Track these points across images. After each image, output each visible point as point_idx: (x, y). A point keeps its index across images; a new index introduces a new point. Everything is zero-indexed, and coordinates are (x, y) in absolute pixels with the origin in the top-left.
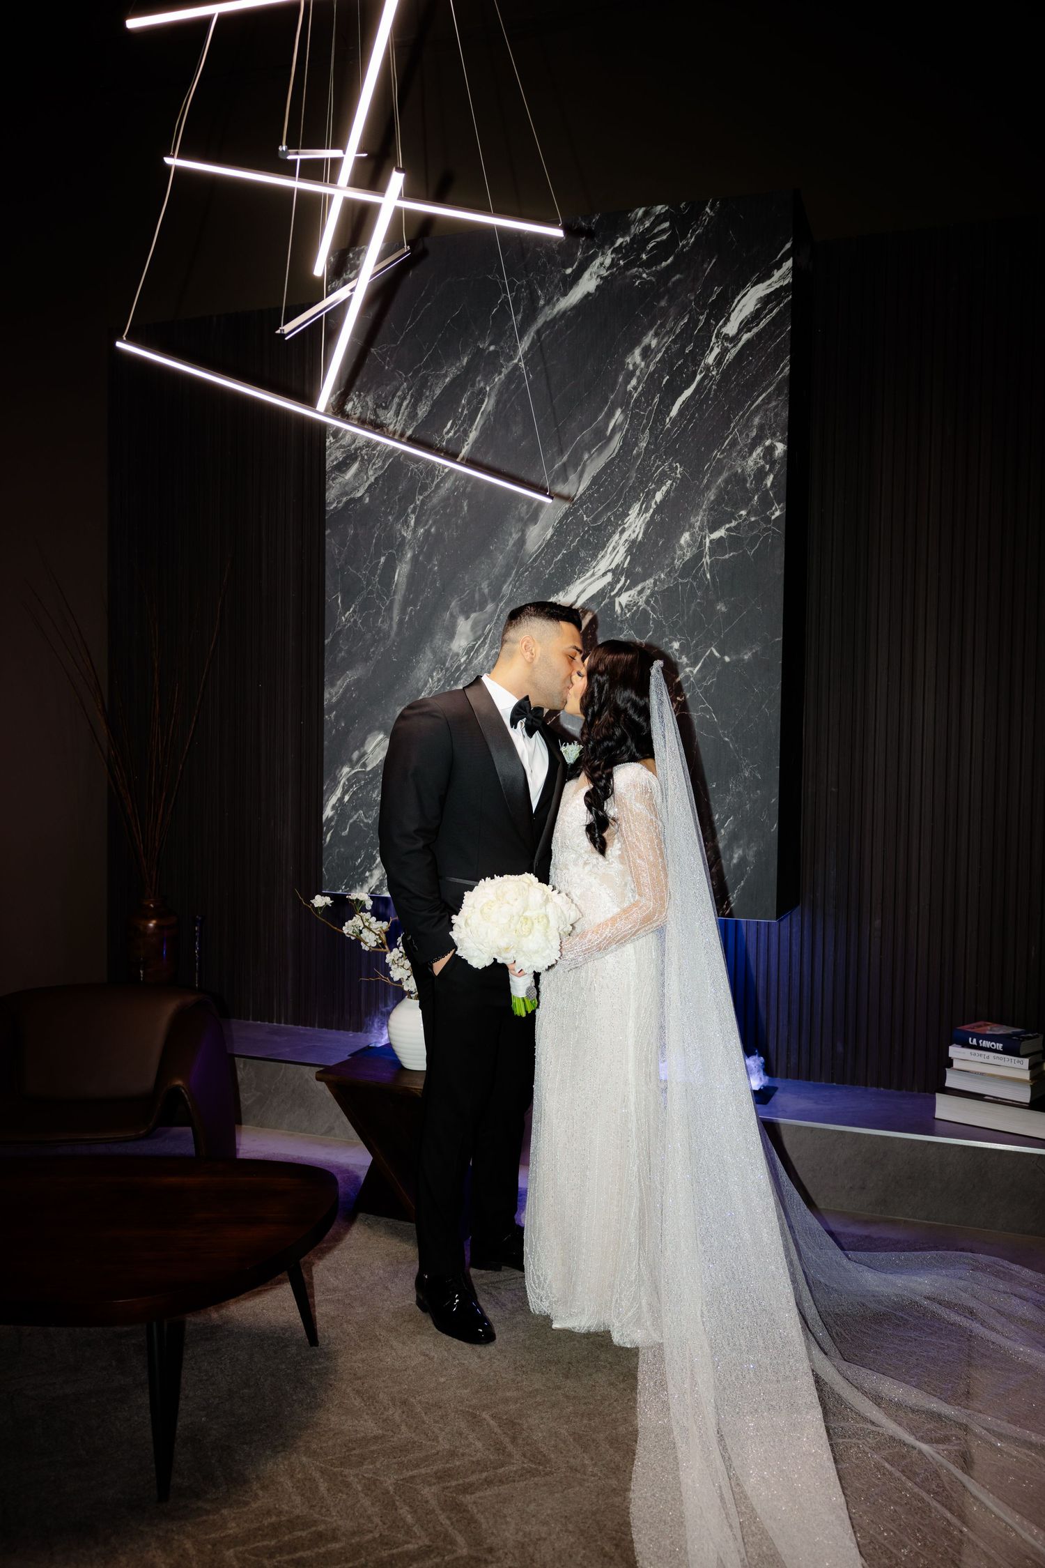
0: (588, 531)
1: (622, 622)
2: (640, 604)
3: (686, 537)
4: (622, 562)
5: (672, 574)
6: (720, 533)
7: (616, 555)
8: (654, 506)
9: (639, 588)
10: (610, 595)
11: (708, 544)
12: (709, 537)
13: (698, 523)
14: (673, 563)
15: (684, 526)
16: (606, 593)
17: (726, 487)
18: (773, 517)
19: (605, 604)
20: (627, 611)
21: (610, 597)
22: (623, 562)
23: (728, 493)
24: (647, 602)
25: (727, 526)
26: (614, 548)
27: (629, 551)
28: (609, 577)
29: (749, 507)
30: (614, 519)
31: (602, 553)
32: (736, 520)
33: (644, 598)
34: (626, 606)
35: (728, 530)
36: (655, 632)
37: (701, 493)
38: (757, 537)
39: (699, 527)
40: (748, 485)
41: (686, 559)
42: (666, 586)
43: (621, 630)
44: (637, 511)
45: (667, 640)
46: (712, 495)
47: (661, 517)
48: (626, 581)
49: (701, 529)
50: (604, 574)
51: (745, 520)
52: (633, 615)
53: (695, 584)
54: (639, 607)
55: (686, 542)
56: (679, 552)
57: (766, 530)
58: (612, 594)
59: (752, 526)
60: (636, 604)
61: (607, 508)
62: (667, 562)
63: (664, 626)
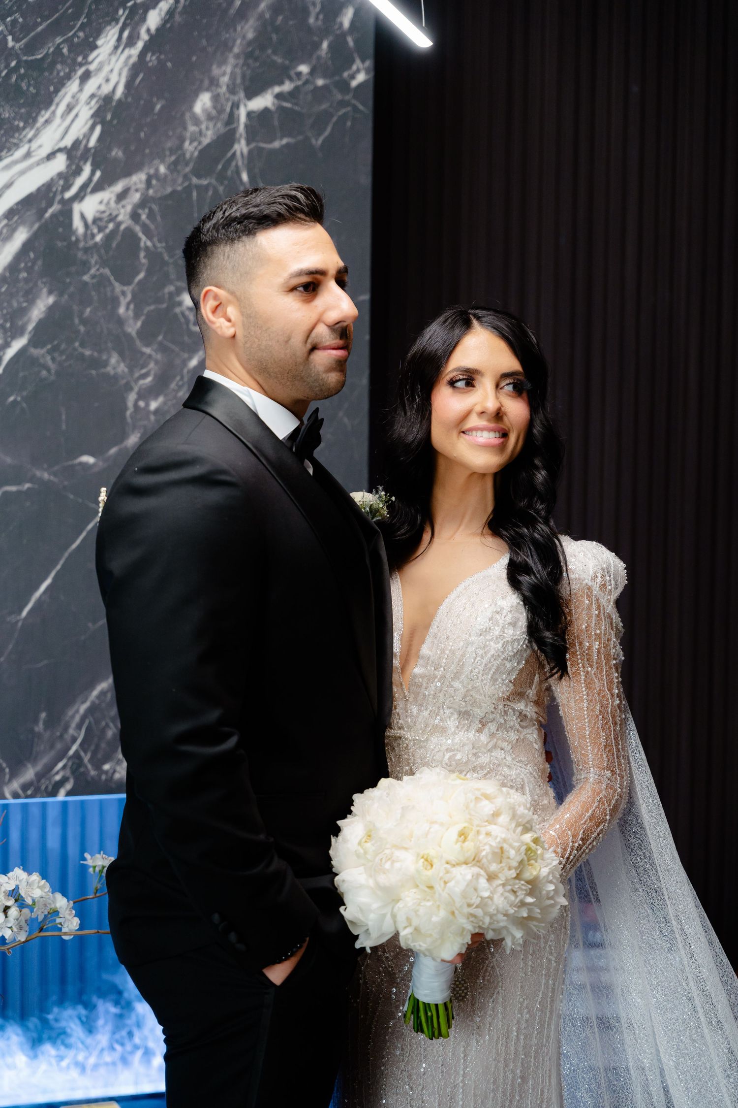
0: (16, 69)
1: (86, 250)
2: (120, 218)
3: (203, 102)
4: (84, 136)
5: (179, 167)
6: (264, 101)
7: (73, 121)
8: (144, 36)
9: (119, 187)
10: (63, 198)
11: (243, 118)
12: (245, 105)
13: (225, 79)
14: (180, 147)
15: (202, 81)
16: (55, 194)
17: (273, 19)
18: (354, 84)
19: (53, 216)
20: (95, 231)
21: (63, 201)
22: (88, 136)
23: (277, 30)
24: (135, 216)
25: (277, 89)
26: (70, 108)
27: (98, 116)
28: (60, 163)
29: (314, 61)
30: (69, 51)
31: (45, 115)
32: (291, 79)
33: (129, 208)
34: (95, 221)
35: (279, 96)
36: (149, 272)
37: (231, 25)
38: (328, 115)
39: (228, 86)
40: (311, 20)
41: (206, 141)
42: (169, 190)
43: (85, 266)
44: (113, 42)
45: (171, 288)
46: (248, 30)
47: (158, 58)
48: (93, 173)
49: (232, 90)
50: (51, 156)
51: (307, 82)
52: (109, 238)
53: (221, 189)
54: (119, 224)
55: (204, 110)
56: (192, 128)
57: (342, 104)
58: (68, 195)
59: (320, 94)
60: (112, 218)
61: (56, 28)
62: (169, 144)
63: (164, 263)
